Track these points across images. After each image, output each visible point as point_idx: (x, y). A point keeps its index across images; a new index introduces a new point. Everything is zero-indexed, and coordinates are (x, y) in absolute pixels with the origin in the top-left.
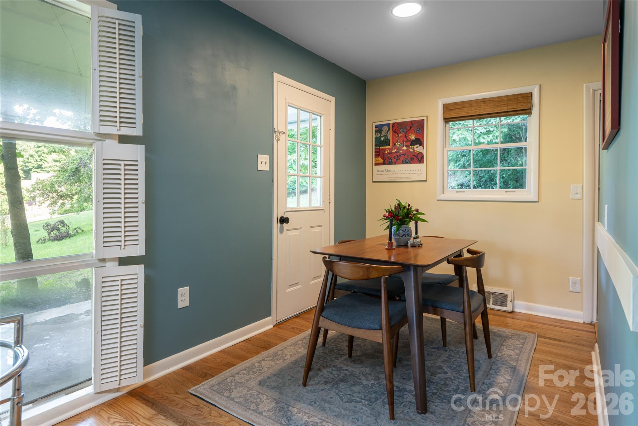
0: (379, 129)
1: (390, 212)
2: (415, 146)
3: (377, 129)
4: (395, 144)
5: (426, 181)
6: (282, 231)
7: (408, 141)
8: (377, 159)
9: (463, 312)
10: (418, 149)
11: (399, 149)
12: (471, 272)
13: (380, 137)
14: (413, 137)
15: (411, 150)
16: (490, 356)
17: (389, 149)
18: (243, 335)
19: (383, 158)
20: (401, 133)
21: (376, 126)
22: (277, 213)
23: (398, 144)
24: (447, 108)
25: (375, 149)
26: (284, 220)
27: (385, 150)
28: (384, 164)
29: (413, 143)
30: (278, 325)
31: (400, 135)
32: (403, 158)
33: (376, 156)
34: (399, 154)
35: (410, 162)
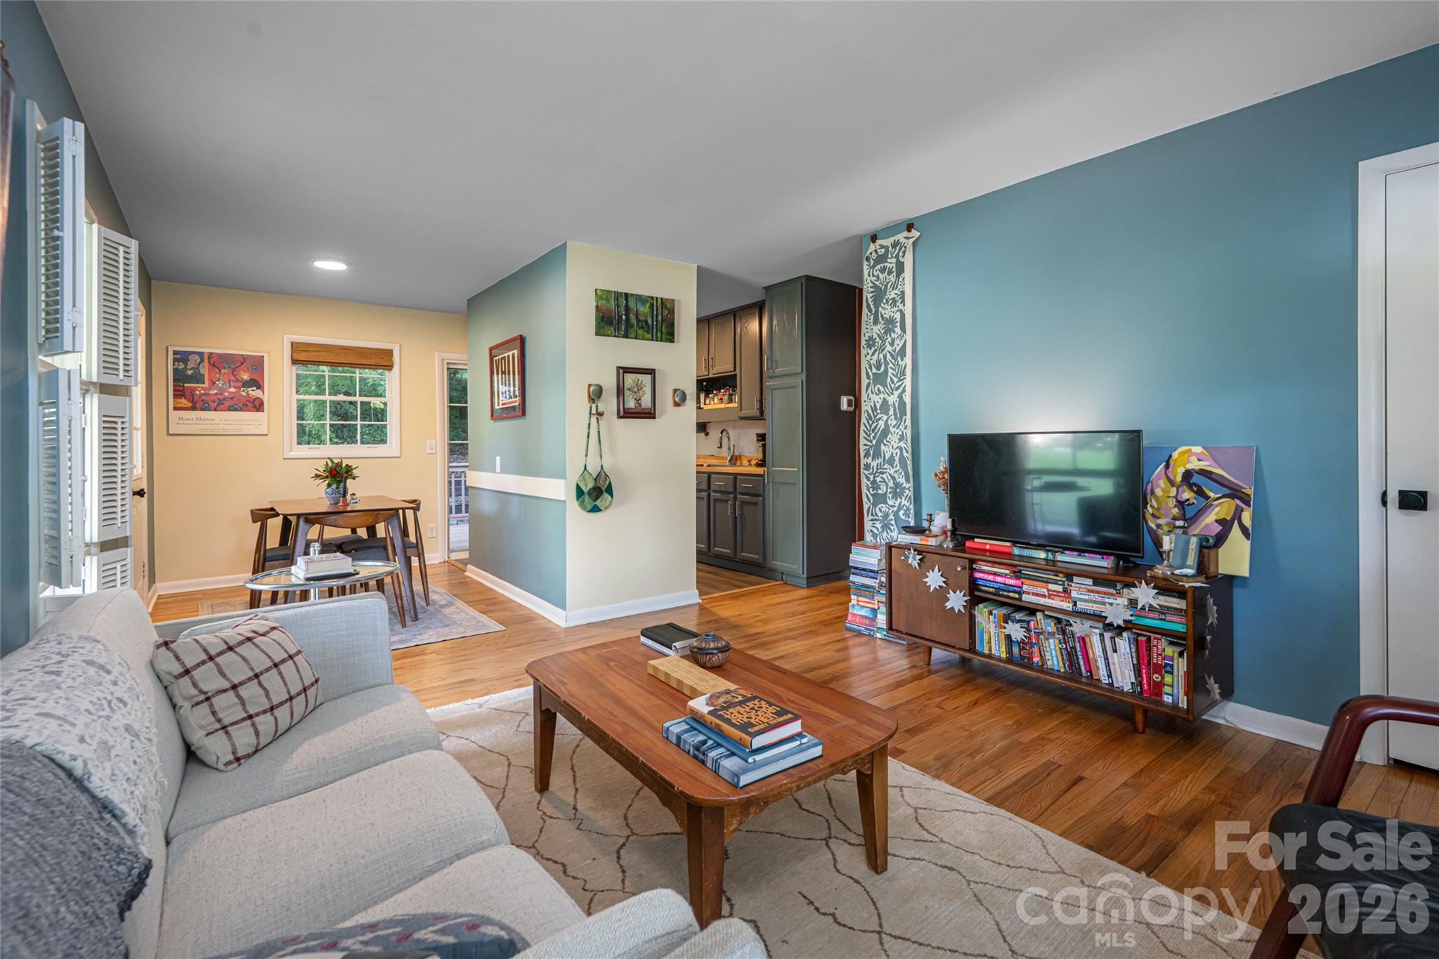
0: (181, 357)
2: (249, 389)
3: (178, 356)
4: (214, 383)
5: (268, 434)
7: (237, 380)
8: (179, 400)
10: (254, 393)
11: (221, 392)
13: (185, 369)
14: (246, 377)
15: (244, 394)
17: (203, 388)
19: (192, 401)
20: (224, 368)
21: (172, 352)
23: (220, 384)
24: (299, 347)
25: (174, 386)
27: (194, 388)
28: (193, 408)
29: (247, 384)
31: (223, 371)
32: (229, 403)
33: (175, 396)
34: (221, 397)
35: (241, 410)
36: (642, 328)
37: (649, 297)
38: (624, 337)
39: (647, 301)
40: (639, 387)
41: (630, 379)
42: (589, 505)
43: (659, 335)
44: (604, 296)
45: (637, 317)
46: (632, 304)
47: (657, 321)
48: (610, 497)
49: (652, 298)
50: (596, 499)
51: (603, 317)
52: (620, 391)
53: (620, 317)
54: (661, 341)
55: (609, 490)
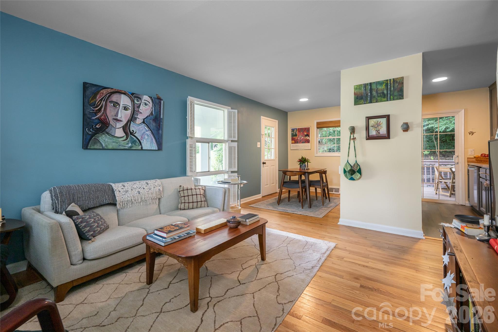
0: (293, 130)
1: (299, 160)
4: (299, 136)
5: (310, 149)
6: (263, 167)
7: (304, 135)
9: (321, 185)
10: (307, 138)
11: (300, 138)
12: (324, 175)
13: (293, 133)
14: (306, 134)
15: (305, 138)
16: (330, 201)
17: (297, 138)
18: (255, 198)
19: (295, 141)
21: (292, 129)
22: (262, 161)
24: (318, 124)
25: (292, 138)
26: (264, 163)
27: (295, 138)
28: (295, 143)
29: (306, 136)
30: (263, 197)
31: (301, 133)
32: (302, 141)
33: (292, 140)
34: (300, 140)
35: (305, 143)
36: (381, 96)
37: (385, 80)
38: (369, 103)
39: (383, 83)
40: (378, 125)
41: (372, 122)
42: (349, 176)
43: (392, 97)
44: (358, 88)
45: (377, 92)
46: (374, 87)
47: (390, 91)
48: (359, 175)
49: (387, 80)
50: (352, 175)
51: (358, 97)
52: (367, 128)
53: (367, 95)
54: (393, 100)
55: (360, 171)
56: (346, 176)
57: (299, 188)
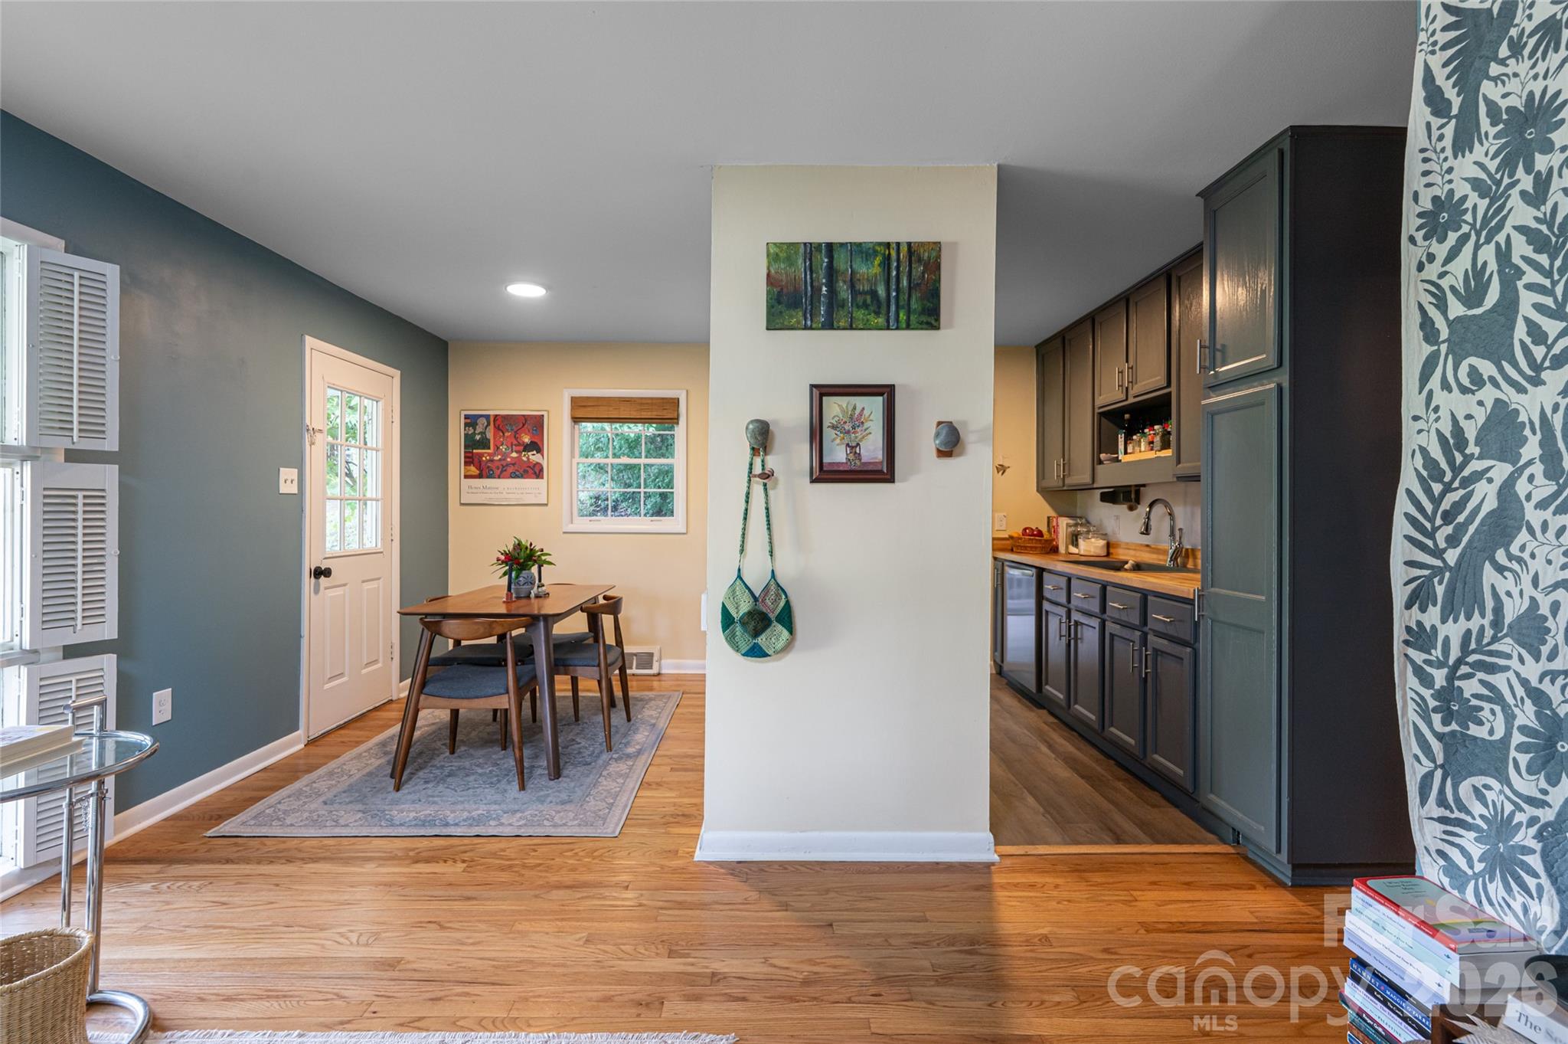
0: (471, 421)
1: (505, 554)
2: (530, 453)
3: (469, 421)
4: (498, 448)
5: (546, 505)
6: (317, 591)
7: (519, 444)
8: (468, 468)
9: (599, 665)
10: (534, 457)
11: (505, 456)
12: (607, 620)
13: (474, 434)
14: (527, 440)
15: (525, 459)
16: (629, 720)
17: (489, 454)
19: (479, 467)
20: (507, 431)
21: (467, 417)
22: (310, 561)
23: (503, 448)
24: (577, 403)
25: (465, 452)
26: (320, 573)
27: (482, 455)
28: (480, 476)
29: (528, 448)
30: (311, 743)
31: (506, 434)
32: (511, 469)
33: (466, 464)
34: (504, 463)
35: (522, 477)
36: (865, 306)
37: (880, 244)
38: (824, 327)
39: (876, 253)
40: (856, 421)
41: (835, 407)
42: (745, 641)
43: (902, 316)
44: (782, 255)
45: (852, 286)
46: (841, 262)
47: (898, 290)
48: (785, 634)
49: (888, 245)
50: (756, 633)
51: (780, 293)
52: (816, 433)
53: (816, 290)
54: (908, 327)
55: (786, 618)
56: (731, 640)
57: (507, 692)
